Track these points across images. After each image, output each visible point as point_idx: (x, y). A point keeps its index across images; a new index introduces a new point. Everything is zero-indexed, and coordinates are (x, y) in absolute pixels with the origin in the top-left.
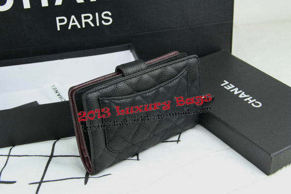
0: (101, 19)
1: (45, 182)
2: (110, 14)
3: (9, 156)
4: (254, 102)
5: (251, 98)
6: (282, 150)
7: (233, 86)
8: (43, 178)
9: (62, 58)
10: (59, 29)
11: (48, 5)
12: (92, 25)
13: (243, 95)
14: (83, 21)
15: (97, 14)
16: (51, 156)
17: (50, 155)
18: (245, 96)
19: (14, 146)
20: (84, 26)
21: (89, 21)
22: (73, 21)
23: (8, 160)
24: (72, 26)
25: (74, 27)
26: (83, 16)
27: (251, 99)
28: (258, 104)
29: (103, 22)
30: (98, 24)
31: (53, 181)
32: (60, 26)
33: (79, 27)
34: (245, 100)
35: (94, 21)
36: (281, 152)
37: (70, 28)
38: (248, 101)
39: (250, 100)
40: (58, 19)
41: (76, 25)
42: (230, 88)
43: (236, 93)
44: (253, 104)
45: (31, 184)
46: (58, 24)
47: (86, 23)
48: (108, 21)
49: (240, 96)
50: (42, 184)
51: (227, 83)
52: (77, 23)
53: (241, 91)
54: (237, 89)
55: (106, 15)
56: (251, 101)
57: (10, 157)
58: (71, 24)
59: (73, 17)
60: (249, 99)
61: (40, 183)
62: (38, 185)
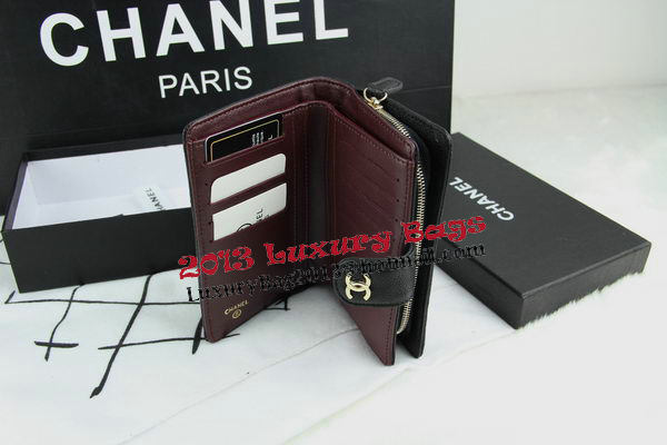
0: (233, 79)
1: (125, 346)
2: (248, 71)
3: (71, 301)
4: (501, 213)
7: (469, 187)
8: (123, 340)
9: (165, 144)
10: (163, 96)
11: (144, 56)
12: (219, 90)
13: (484, 201)
14: (204, 82)
15: (226, 71)
16: (142, 303)
17: (139, 301)
18: (489, 202)
19: (82, 284)
20: (205, 91)
21: (213, 82)
22: (187, 83)
23: (69, 308)
24: (186, 91)
25: (189, 92)
26: (203, 74)
27: (498, 208)
28: (508, 216)
29: (236, 84)
30: (228, 88)
31: (139, 344)
32: (166, 90)
33: (197, 92)
35: (221, 82)
37: (181, 94)
38: (492, 210)
39: (495, 208)
40: (161, 78)
41: (192, 90)
42: (464, 189)
43: (472, 197)
44: (499, 216)
45: (101, 349)
46: (163, 88)
47: (209, 86)
48: (245, 83)
49: (480, 202)
50: (121, 349)
51: (459, 181)
52: (193, 86)
53: (482, 195)
54: (475, 191)
55: (241, 73)
56: (497, 211)
57: (73, 304)
58: (184, 87)
59: (187, 76)
60: (493, 207)
61: (117, 348)
62: (114, 350)
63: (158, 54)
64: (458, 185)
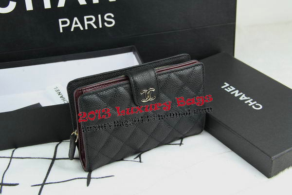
0: (103, 21)
1: (47, 184)
2: (113, 16)
3: (11, 158)
4: (254, 105)
5: (252, 100)
6: (282, 153)
7: (234, 89)
8: (45, 180)
10: (61, 31)
11: (50, 7)
12: (95, 27)
13: (243, 97)
14: (86, 23)
15: (99, 16)
16: (54, 159)
17: (52, 157)
18: (246, 98)
19: (16, 148)
20: (86, 28)
21: (91, 23)
22: (76, 23)
23: (10, 162)
24: (75, 28)
25: (77, 29)
26: (85, 18)
27: (252, 102)
28: (259, 107)
29: (106, 24)
30: (101, 26)
31: (55, 183)
32: (63, 28)
33: (82, 29)
34: (246, 102)
35: (96, 23)
36: (282, 155)
37: (72, 30)
38: (249, 103)
39: (251, 102)
40: (60, 20)
41: (79, 27)
42: (230, 90)
43: (236, 95)
45: (33, 186)
46: (61, 26)
47: (89, 25)
48: (111, 23)
49: (241, 98)
50: (45, 186)
51: (227, 85)
52: (79, 25)
53: (241, 93)
55: (109, 17)
56: (252, 104)
58: (74, 26)
59: (76, 19)
60: (249, 101)
61: (42, 185)
62: (40, 186)
63: (58, 6)
64: (227, 88)
